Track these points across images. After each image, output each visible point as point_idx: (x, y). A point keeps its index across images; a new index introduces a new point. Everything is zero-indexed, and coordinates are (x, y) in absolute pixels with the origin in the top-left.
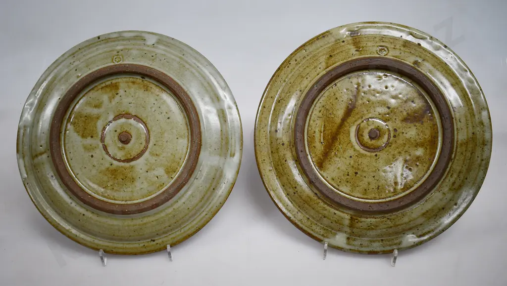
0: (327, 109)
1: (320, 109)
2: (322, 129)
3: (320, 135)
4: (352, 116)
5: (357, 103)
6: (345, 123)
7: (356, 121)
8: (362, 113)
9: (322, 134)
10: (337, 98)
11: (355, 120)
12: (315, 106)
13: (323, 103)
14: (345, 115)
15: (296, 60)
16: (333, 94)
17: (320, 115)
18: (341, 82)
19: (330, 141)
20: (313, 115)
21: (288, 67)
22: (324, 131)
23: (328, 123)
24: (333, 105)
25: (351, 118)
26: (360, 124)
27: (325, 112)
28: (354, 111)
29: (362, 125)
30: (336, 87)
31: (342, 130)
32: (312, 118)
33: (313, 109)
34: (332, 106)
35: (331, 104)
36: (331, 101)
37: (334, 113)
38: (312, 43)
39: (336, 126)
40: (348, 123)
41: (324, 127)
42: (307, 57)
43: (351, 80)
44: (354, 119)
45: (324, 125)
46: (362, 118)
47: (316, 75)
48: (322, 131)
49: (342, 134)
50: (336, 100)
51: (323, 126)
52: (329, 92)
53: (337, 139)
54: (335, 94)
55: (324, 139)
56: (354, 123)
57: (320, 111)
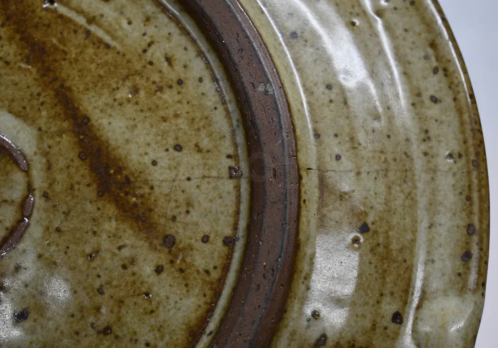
0: (160, 89)
1: (178, 67)
2: (100, 33)
3: (80, 12)
4: (77, 162)
5: (111, 210)
6: (66, 125)
7: (49, 167)
8: (64, 208)
9: (81, 20)
10: (178, 148)
11: (55, 167)
12: (200, 54)
13: (191, 88)
14: (96, 138)
15: (434, 100)
16: (205, 143)
17: (157, 54)
18: (230, 200)
19: (38, 35)
20: (173, 28)
21: (426, 57)
22: (88, 33)
23: (106, 63)
24: (164, 119)
25: (73, 155)
26: (27, 172)
27: (156, 77)
28: (88, 180)
29: (19, 177)
30: (225, 172)
31: (48, 97)
32: (163, 18)
33: (193, 41)
34: (161, 113)
35: (170, 112)
36: (182, 123)
37: (129, 109)
38: (469, 198)
39: (76, 83)
40: (60, 133)
41: (100, 41)
42: (424, 147)
43: (219, 243)
44: (62, 163)
45: (108, 46)
46: (46, 196)
47: (321, 126)
48: (93, 28)
49: (35, 90)
50: (171, 142)
51: (107, 39)
52: (223, 137)
53: (28, 63)
54: (200, 151)
55: (61, 16)
56: (46, 154)
57: (169, 60)
